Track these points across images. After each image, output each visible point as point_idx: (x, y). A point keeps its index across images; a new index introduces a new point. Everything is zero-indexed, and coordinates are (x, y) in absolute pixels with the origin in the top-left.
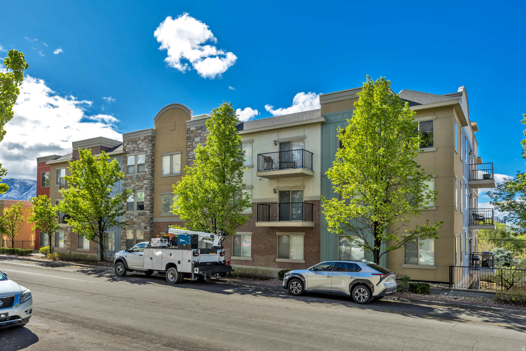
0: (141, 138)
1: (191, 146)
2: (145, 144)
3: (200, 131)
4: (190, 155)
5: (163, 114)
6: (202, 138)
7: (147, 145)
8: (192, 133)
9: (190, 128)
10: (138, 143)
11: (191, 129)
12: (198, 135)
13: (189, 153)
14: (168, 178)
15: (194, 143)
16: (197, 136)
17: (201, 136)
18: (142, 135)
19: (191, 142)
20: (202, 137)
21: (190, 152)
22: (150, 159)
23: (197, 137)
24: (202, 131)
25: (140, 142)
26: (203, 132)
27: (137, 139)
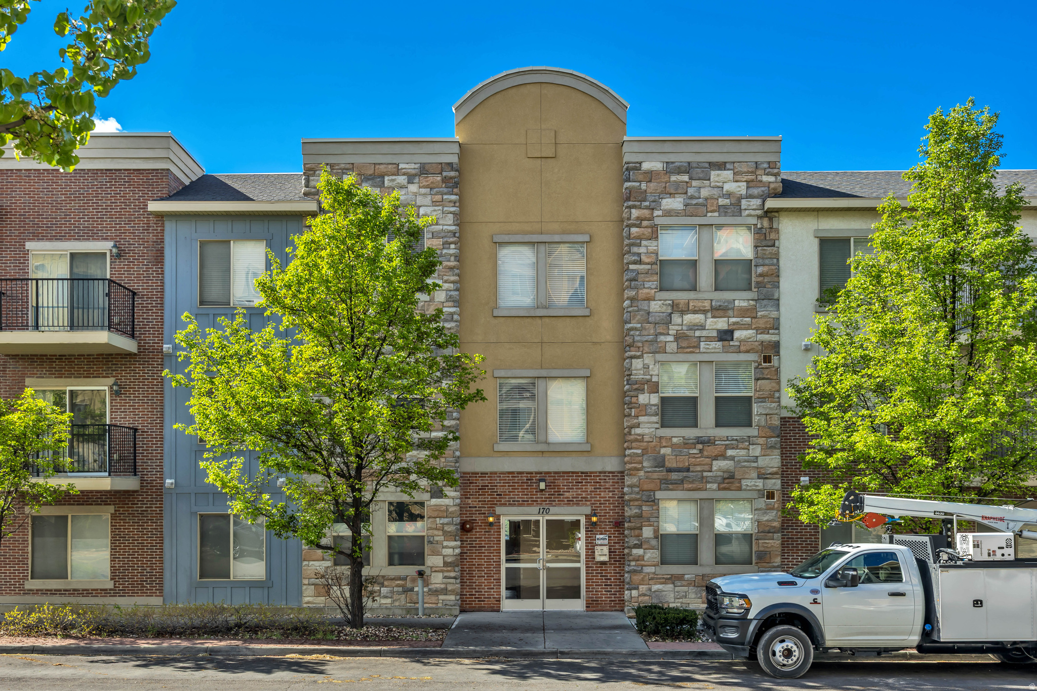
0: (401, 166)
1: (645, 223)
2: (423, 191)
3: (686, 178)
4: (642, 250)
5: (498, 96)
6: (694, 202)
7: (438, 197)
8: (650, 181)
9: (640, 163)
10: (387, 183)
11: (646, 166)
12: (677, 189)
13: (640, 245)
14: (529, 320)
15: (656, 213)
16: (672, 191)
17: (686, 193)
18: (407, 158)
19: (647, 208)
20: (692, 197)
21: (644, 243)
22: (453, 246)
23: (671, 195)
24: (691, 178)
25: (402, 179)
26: (694, 183)
27: (382, 167)
